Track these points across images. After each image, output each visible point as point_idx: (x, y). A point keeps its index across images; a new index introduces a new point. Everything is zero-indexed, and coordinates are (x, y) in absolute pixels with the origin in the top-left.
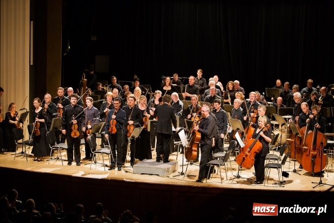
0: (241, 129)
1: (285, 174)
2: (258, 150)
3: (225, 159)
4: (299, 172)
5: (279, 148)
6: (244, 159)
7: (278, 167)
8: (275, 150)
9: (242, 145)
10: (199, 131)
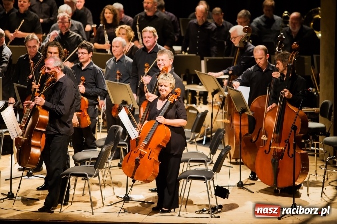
0: (130, 102)
1: (222, 192)
2: (164, 141)
3: (99, 163)
4: (249, 187)
5: (208, 140)
6: (137, 162)
7: (206, 177)
8: (200, 142)
9: (133, 133)
10: (44, 107)
